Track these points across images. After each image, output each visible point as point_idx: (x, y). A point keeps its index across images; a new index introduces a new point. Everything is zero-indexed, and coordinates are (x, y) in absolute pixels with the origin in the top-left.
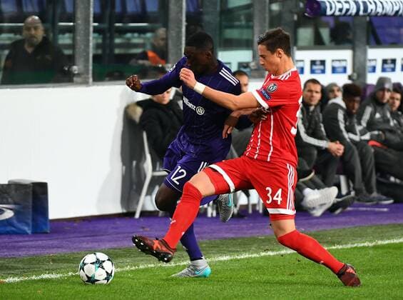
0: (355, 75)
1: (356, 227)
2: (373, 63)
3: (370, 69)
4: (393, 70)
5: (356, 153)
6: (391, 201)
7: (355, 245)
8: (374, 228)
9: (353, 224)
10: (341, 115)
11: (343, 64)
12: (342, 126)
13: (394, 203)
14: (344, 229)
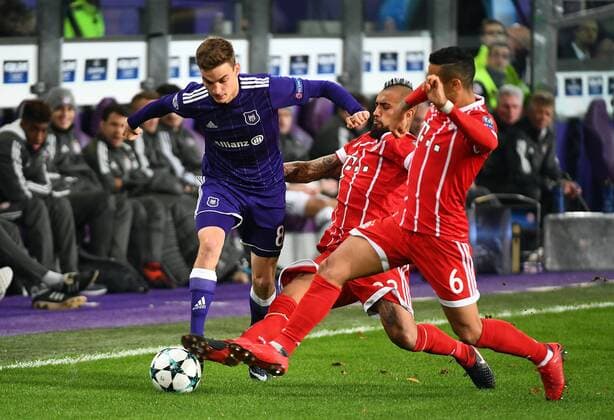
0: (42, 84)
1: (47, 333)
2: (70, 67)
3: (67, 75)
4: (103, 77)
5: (45, 212)
6: (103, 291)
7: (48, 362)
8: (77, 334)
9: (42, 327)
10: (16, 151)
11: (22, 67)
12: (18, 169)
13: (109, 292)
14: (29, 336)
